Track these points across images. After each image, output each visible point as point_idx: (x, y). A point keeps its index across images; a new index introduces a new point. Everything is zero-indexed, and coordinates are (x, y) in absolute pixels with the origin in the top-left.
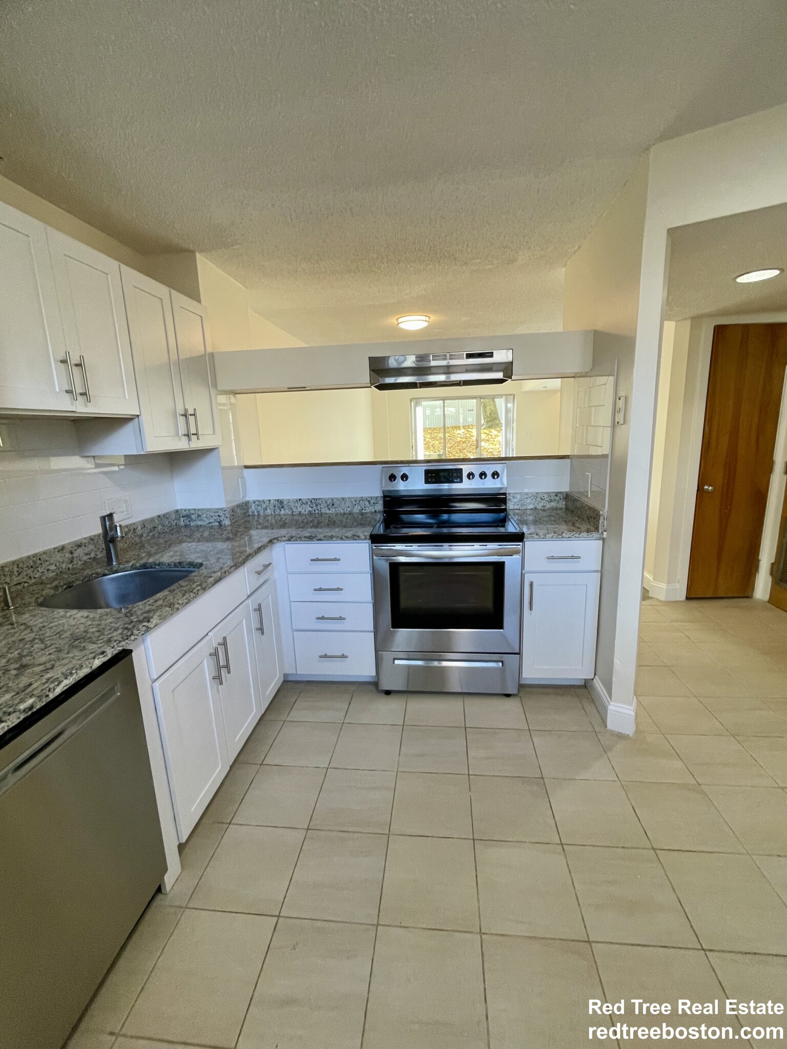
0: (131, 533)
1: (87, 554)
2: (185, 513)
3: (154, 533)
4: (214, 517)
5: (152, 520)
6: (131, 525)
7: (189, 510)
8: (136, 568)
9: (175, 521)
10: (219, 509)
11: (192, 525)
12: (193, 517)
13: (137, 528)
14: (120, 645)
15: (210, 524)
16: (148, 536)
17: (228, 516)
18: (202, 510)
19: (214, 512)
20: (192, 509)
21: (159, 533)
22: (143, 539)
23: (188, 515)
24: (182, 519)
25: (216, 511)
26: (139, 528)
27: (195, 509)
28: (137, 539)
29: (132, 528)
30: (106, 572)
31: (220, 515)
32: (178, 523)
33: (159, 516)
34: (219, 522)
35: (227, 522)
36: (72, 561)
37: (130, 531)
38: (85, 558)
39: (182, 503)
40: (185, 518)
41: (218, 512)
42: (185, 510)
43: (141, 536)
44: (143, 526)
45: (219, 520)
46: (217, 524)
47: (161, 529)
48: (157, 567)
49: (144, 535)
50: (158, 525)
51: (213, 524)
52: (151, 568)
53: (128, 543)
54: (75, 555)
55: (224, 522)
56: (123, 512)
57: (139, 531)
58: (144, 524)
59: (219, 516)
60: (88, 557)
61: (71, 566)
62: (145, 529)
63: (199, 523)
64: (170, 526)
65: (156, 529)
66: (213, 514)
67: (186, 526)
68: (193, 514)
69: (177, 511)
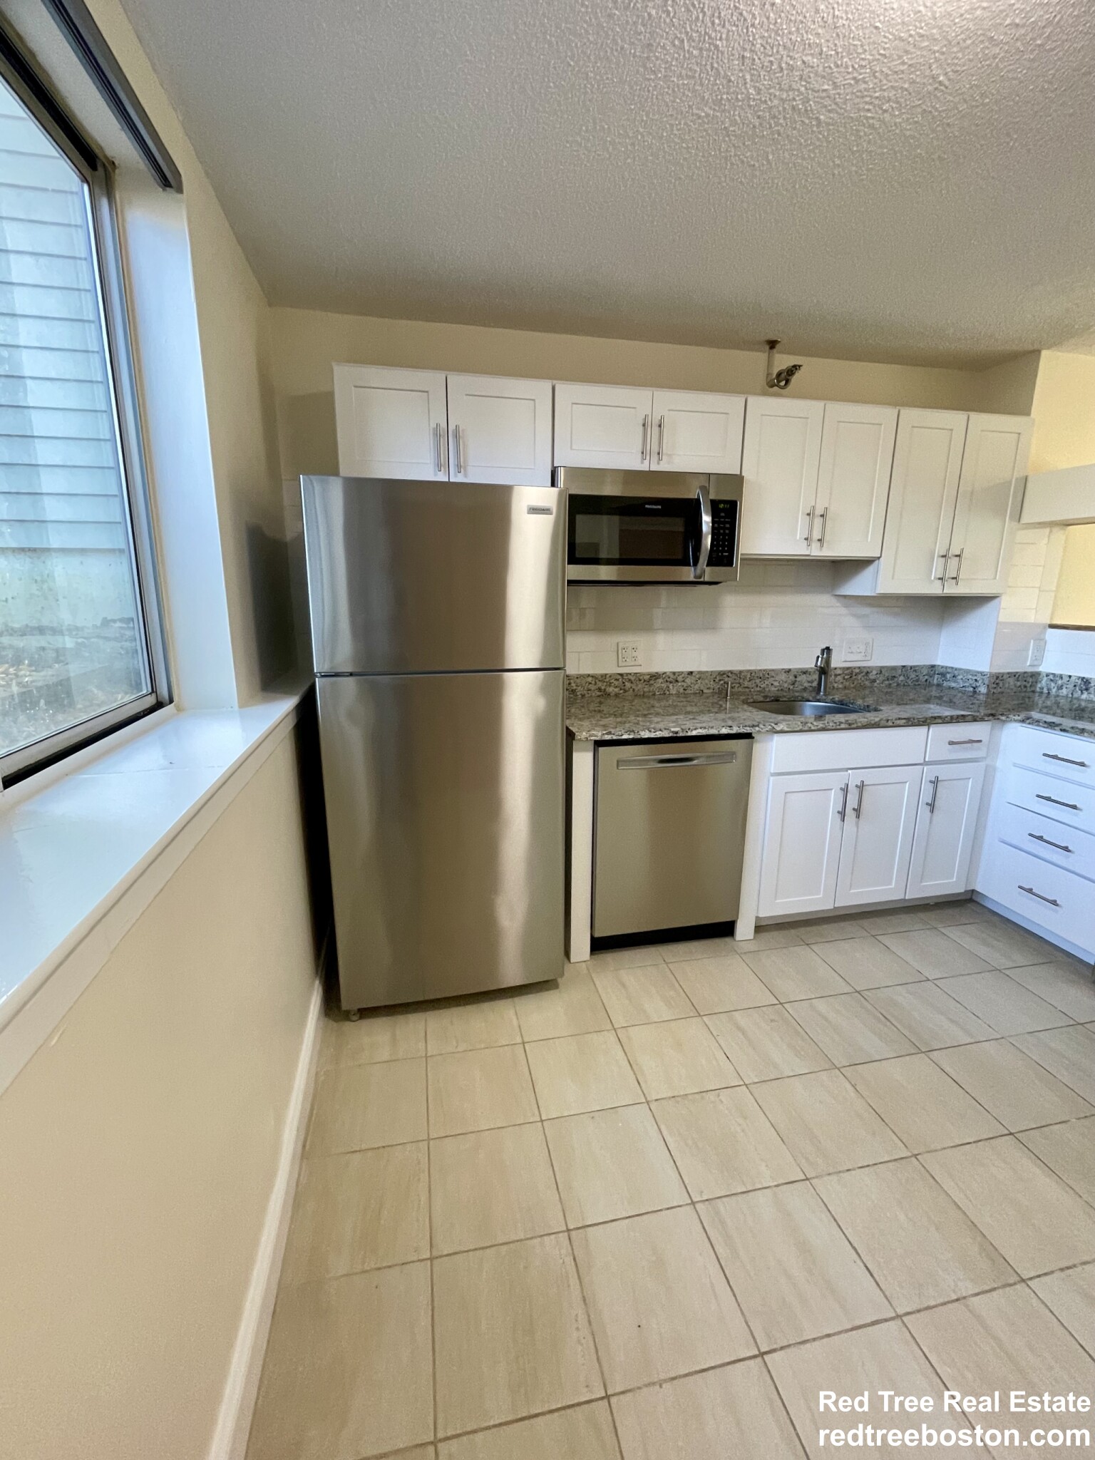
0: (862, 675)
1: (809, 682)
2: (941, 670)
3: (891, 682)
4: (970, 680)
5: (894, 668)
6: (864, 667)
7: (946, 667)
8: (834, 702)
9: (926, 677)
10: (978, 672)
11: (944, 685)
12: (948, 676)
13: (871, 672)
14: (746, 728)
15: (964, 689)
16: (882, 683)
17: (986, 682)
18: (960, 669)
19: (972, 675)
20: (949, 667)
21: (898, 685)
22: (875, 684)
23: (944, 673)
24: (936, 676)
25: (976, 673)
26: (874, 672)
27: (952, 668)
28: (867, 683)
29: (865, 671)
30: (811, 699)
31: (978, 679)
32: (930, 680)
33: (904, 666)
34: (974, 688)
35: (983, 690)
36: (793, 684)
37: (862, 673)
38: (806, 685)
39: (942, 659)
40: (940, 676)
41: (976, 675)
42: (942, 667)
43: (874, 681)
44: (879, 672)
45: (974, 686)
46: (972, 689)
47: (902, 681)
48: (851, 706)
49: (878, 681)
50: (900, 675)
51: (967, 689)
52: (846, 705)
53: (855, 683)
54: (798, 679)
55: (979, 689)
56: (860, 652)
57: (872, 676)
58: (881, 670)
59: (976, 680)
60: (810, 684)
61: (791, 687)
62: (881, 675)
63: (953, 685)
64: (917, 681)
65: (896, 679)
66: (970, 677)
67: (938, 685)
68: (949, 673)
69: (933, 666)
